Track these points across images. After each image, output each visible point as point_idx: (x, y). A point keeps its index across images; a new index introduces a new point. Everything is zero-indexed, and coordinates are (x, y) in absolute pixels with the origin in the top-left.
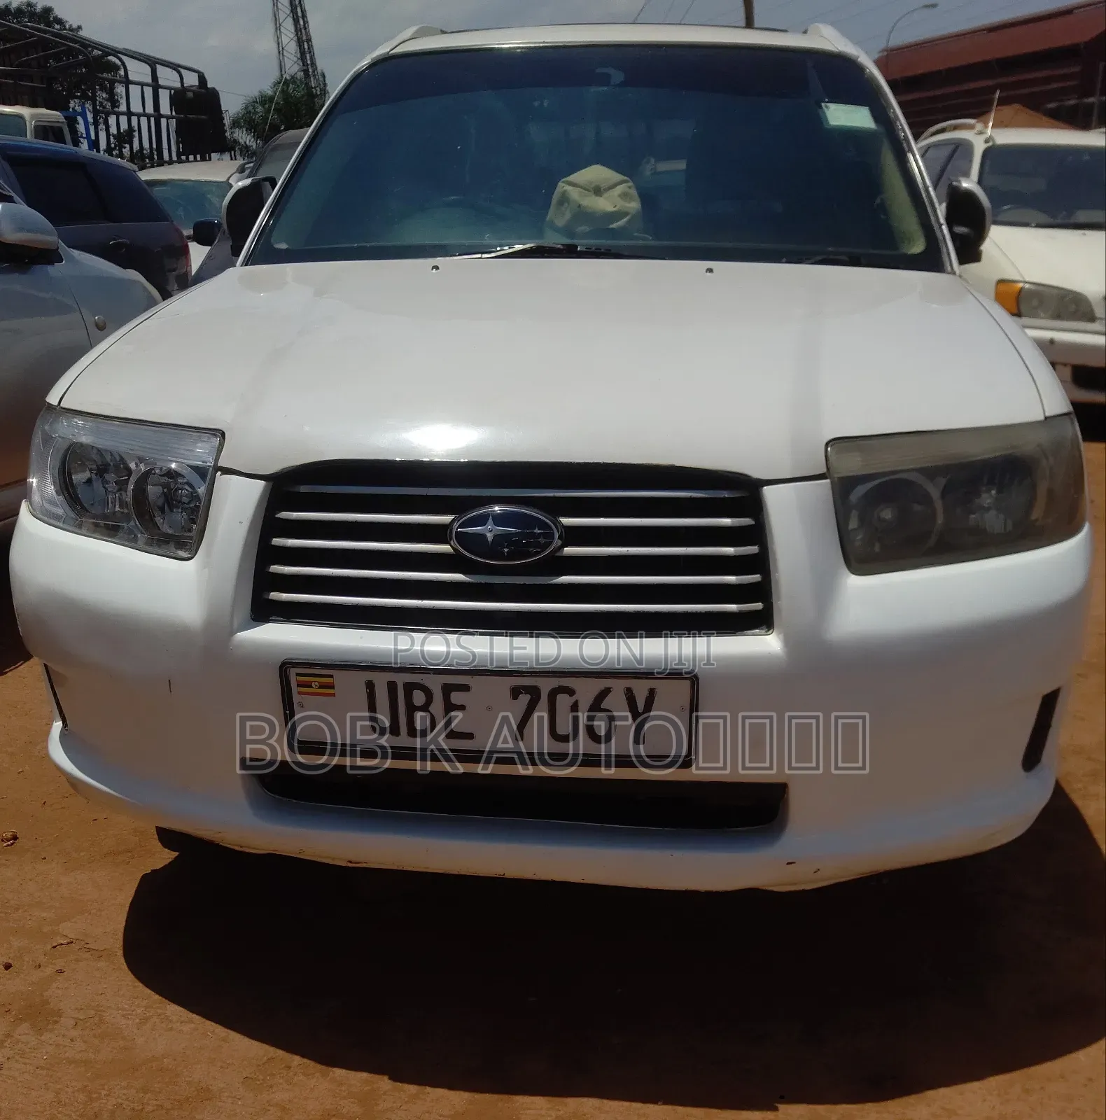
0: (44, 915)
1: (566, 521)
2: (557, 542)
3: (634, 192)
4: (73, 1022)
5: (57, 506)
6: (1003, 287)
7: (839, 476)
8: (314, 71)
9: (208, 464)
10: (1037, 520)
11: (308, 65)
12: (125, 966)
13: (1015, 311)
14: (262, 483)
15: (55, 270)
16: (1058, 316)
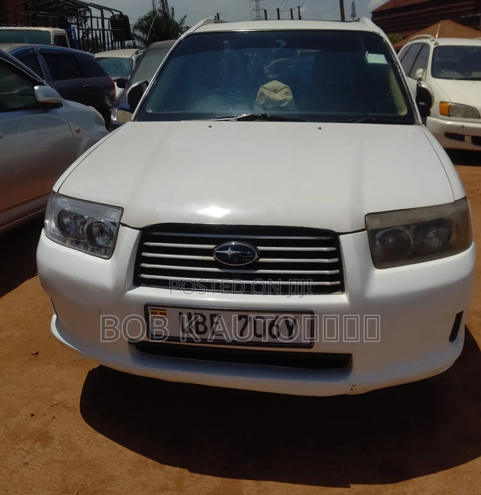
0: (48, 390)
1: (260, 248)
2: (257, 257)
3: (290, 92)
4: (58, 443)
5: (56, 232)
6: (442, 104)
7: (371, 229)
8: (166, 6)
9: (117, 221)
10: (452, 242)
11: (164, 4)
12: (80, 415)
13: (448, 114)
14: (138, 231)
15: (59, 110)
16: (465, 117)
